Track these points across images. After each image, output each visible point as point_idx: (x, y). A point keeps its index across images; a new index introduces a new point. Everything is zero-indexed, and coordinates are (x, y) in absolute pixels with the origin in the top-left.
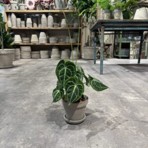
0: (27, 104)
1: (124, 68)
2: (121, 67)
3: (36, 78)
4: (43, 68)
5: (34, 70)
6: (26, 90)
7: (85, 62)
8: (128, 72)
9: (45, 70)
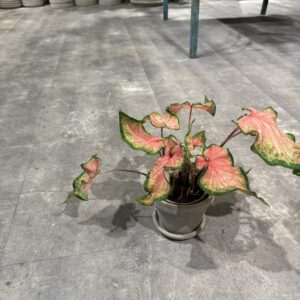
0: (48, 183)
1: (236, 33)
2: (227, 28)
3: (36, 80)
4: (41, 43)
5: (22, 51)
6: (26, 130)
7: (140, 14)
8: (249, 44)
9: (48, 51)
